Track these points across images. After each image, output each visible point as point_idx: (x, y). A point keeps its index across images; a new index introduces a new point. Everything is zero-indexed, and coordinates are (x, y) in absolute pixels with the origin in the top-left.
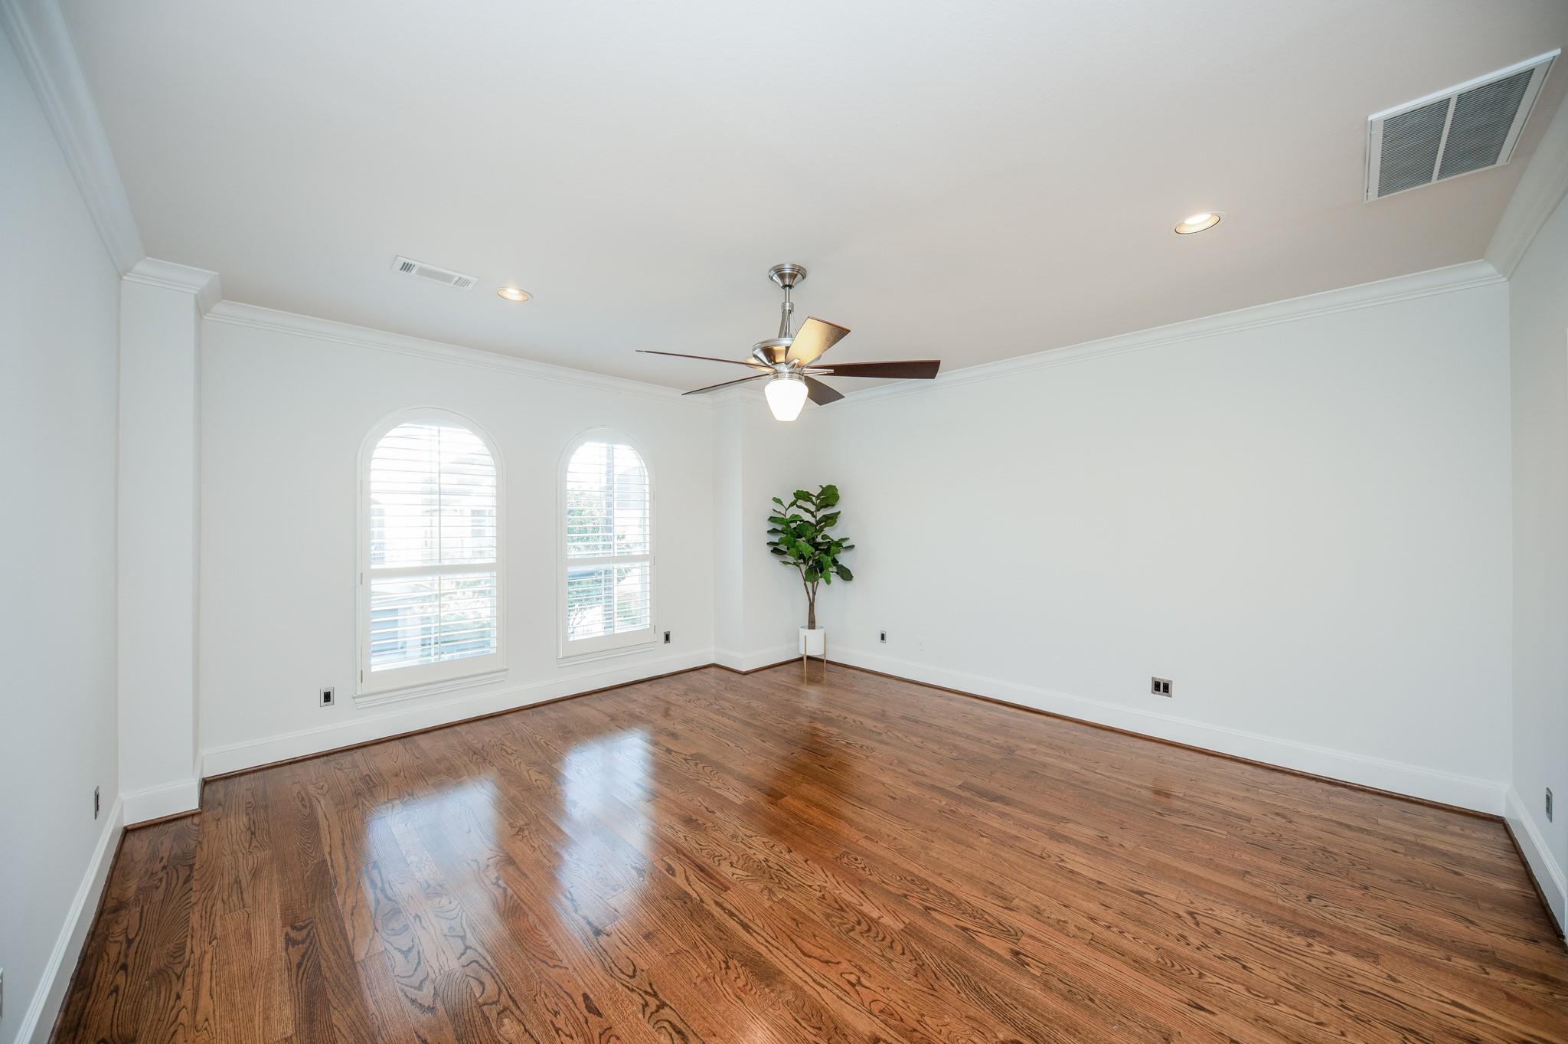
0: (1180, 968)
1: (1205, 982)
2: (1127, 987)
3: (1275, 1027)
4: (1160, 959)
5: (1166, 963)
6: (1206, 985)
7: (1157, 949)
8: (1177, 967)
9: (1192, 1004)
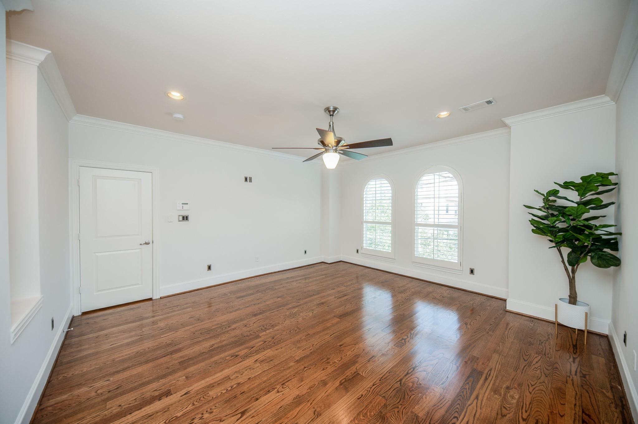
0: (201, 399)
1: (190, 403)
2: (207, 378)
3: (162, 412)
4: (208, 395)
5: (206, 396)
6: (189, 403)
7: (213, 397)
8: (202, 399)
9: (189, 392)
